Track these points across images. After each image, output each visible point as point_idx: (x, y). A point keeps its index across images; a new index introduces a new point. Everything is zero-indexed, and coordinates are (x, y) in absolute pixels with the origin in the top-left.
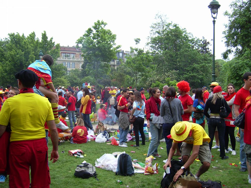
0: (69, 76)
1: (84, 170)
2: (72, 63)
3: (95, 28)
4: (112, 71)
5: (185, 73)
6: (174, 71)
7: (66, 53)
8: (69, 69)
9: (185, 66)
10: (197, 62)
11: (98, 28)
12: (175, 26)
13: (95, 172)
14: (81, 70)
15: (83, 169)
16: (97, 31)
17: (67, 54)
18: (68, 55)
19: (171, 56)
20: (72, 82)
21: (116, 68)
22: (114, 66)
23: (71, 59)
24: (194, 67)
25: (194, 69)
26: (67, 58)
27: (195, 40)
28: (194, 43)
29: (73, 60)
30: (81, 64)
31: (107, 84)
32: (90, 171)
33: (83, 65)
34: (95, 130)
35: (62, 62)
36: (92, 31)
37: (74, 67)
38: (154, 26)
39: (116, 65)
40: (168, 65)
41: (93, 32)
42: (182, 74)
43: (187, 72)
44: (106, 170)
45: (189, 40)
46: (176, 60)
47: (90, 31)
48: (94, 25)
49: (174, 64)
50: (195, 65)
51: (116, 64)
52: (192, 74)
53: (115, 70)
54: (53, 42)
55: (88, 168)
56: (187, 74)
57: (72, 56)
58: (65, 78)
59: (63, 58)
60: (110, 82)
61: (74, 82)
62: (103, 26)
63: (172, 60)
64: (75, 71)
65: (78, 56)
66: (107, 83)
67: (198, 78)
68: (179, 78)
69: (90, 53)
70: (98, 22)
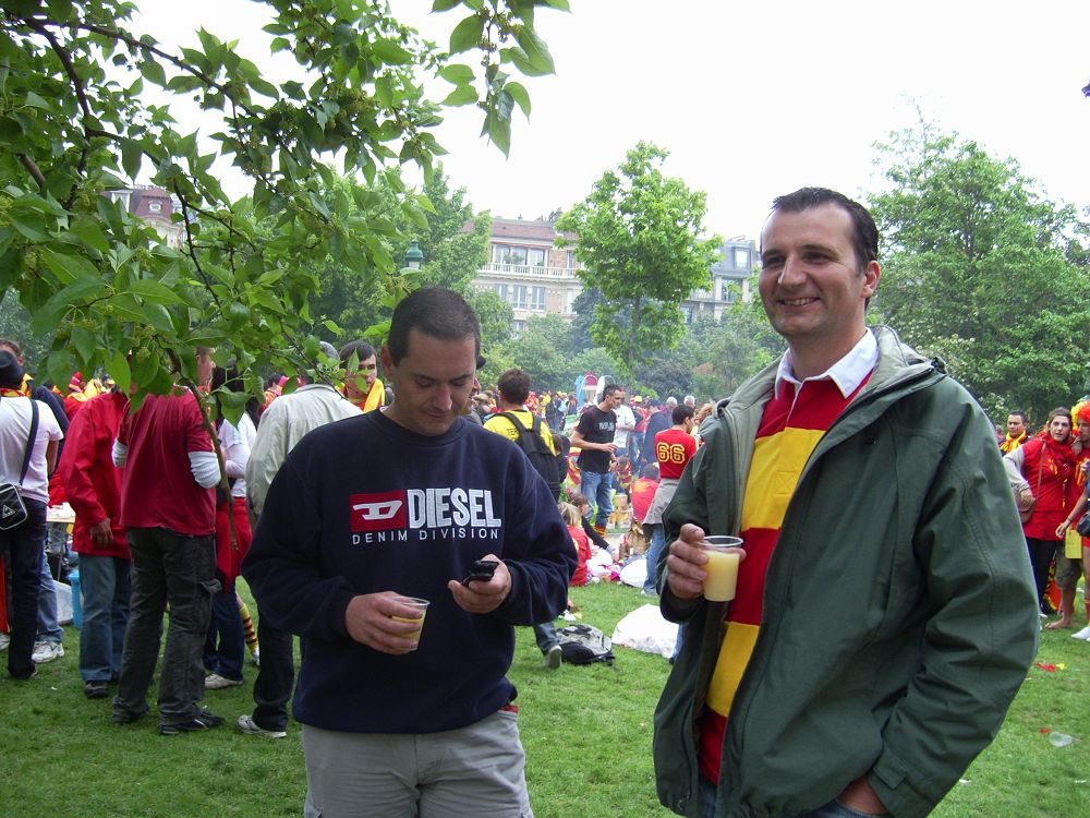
0: (522, 345)
1: (575, 640)
2: (535, 289)
3: (631, 171)
4: (703, 327)
5: (1003, 351)
6: (956, 340)
7: (508, 246)
8: (520, 314)
9: (1008, 319)
10: (1059, 304)
11: (640, 173)
12: (971, 148)
13: (609, 653)
14: (569, 321)
15: (574, 638)
16: (636, 183)
17: (512, 251)
18: (521, 253)
19: (947, 276)
20: (530, 368)
21: (718, 315)
22: (711, 305)
23: (531, 270)
24: (1044, 325)
25: (1040, 337)
26: (512, 268)
27: (1056, 210)
28: (1050, 221)
29: (539, 275)
30: (570, 293)
31: (675, 383)
32: (594, 646)
33: (580, 299)
34: (617, 552)
35: (495, 282)
36: (617, 182)
37: (541, 307)
38: (887, 141)
39: (719, 304)
40: (933, 315)
41: (620, 187)
42: (991, 355)
43: (1013, 347)
44: (641, 653)
45: (1029, 209)
46: (967, 293)
47: (610, 181)
48: (626, 162)
49: (955, 310)
50: (1050, 318)
51: (718, 297)
52: (1031, 356)
53: (714, 324)
54: (463, 205)
55: (588, 637)
56: (1012, 355)
57: (534, 257)
58: (506, 353)
59: (497, 268)
60: (688, 375)
61: (540, 368)
62: (655, 162)
63: (952, 295)
64: (545, 322)
65: (559, 258)
66: (677, 380)
67: (1061, 374)
68: (977, 371)
69: (610, 266)
70: (642, 148)
